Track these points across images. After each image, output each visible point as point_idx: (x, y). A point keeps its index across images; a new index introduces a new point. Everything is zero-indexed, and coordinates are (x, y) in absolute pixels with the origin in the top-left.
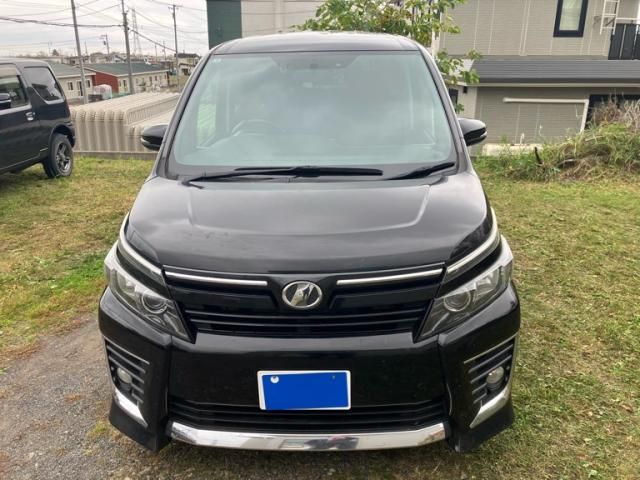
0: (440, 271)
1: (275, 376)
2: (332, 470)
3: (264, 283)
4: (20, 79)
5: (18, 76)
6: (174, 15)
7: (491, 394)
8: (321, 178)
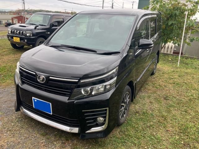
0: (77, 80)
1: (36, 99)
2: (56, 133)
3: (35, 73)
4: (63, 20)
5: (63, 19)
6: (133, 4)
7: (97, 125)
8: (81, 51)
